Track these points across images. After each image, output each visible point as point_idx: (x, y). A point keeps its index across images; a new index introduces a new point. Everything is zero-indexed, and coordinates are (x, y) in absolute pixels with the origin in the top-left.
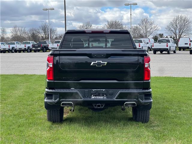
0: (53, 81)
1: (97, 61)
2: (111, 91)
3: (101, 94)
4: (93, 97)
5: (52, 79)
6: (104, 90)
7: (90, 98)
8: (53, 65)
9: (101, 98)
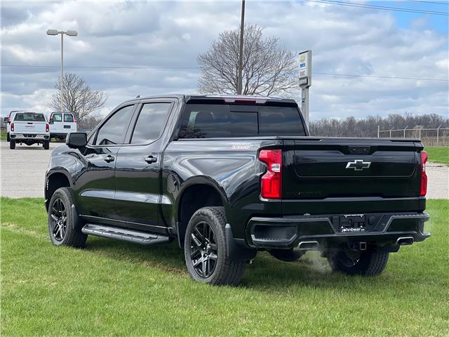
0: (280, 201)
1: (356, 161)
2: (372, 217)
3: (356, 224)
4: (345, 230)
5: (278, 196)
6: (361, 215)
7: (340, 230)
8: (282, 168)
9: (356, 231)
